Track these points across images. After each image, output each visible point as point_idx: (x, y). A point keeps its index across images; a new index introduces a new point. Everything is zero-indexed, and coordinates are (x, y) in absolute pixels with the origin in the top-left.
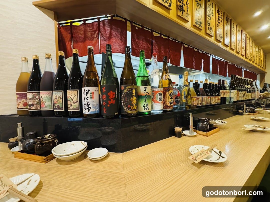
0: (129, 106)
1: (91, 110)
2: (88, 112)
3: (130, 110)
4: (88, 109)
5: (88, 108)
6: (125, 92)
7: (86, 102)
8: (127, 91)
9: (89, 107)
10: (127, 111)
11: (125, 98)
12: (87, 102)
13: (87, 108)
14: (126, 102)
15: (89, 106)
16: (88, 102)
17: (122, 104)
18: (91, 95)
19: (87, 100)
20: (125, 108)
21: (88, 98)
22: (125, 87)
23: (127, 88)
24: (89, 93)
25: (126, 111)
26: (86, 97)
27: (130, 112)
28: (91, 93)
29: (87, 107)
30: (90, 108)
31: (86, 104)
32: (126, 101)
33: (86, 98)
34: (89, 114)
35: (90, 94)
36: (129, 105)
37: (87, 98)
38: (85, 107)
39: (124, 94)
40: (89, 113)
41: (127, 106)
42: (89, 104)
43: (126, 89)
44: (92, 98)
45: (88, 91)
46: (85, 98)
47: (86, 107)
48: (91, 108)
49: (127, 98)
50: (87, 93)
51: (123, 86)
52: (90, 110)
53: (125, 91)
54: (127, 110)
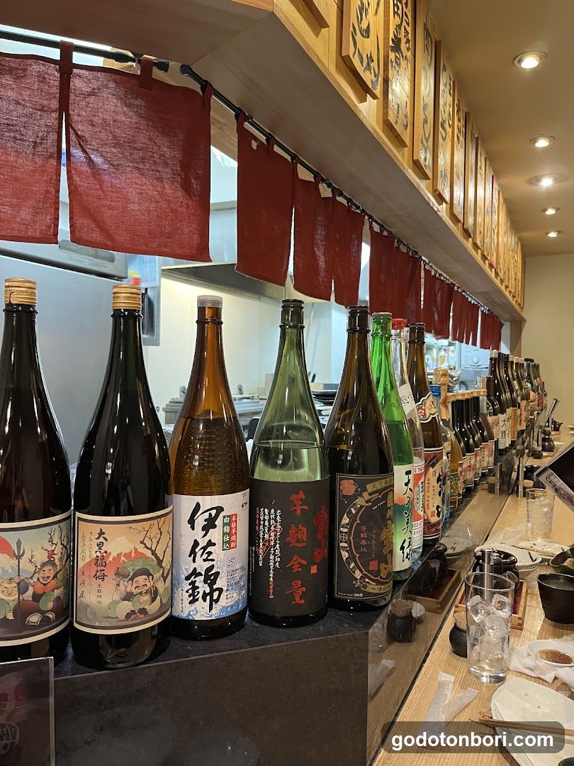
0: (373, 565)
1: (223, 601)
2: (211, 609)
3: (378, 582)
4: (208, 597)
5: (211, 594)
6: (362, 507)
7: (202, 566)
8: (370, 504)
9: (215, 587)
10: (365, 587)
11: (358, 532)
12: (208, 564)
13: (208, 590)
14: (363, 546)
15: (214, 582)
16: (211, 563)
17: (345, 555)
18: (227, 529)
19: (205, 556)
20: (358, 574)
21: (214, 544)
22: (362, 487)
23: (370, 487)
24: (219, 522)
25: (359, 587)
26: (203, 543)
27: (376, 587)
28: (227, 520)
29: (203, 588)
30: (221, 590)
31: (200, 574)
32: (363, 542)
33: (204, 548)
34: (213, 618)
35: (224, 525)
36: (375, 559)
37: (210, 544)
38: (194, 588)
39: (354, 511)
40: (216, 613)
41: (366, 565)
42: (217, 574)
43: (366, 495)
44: (229, 542)
45: (213, 512)
46: (196, 544)
47: (201, 591)
48: (225, 589)
49: (369, 530)
50: (210, 524)
51: (352, 482)
52: (217, 601)
53: (360, 502)
54: (367, 580)
